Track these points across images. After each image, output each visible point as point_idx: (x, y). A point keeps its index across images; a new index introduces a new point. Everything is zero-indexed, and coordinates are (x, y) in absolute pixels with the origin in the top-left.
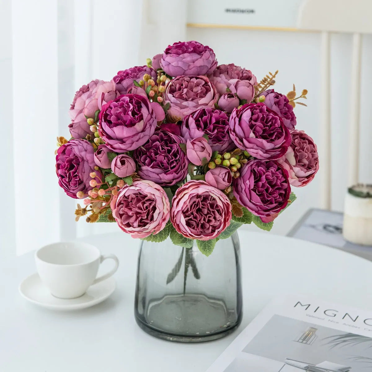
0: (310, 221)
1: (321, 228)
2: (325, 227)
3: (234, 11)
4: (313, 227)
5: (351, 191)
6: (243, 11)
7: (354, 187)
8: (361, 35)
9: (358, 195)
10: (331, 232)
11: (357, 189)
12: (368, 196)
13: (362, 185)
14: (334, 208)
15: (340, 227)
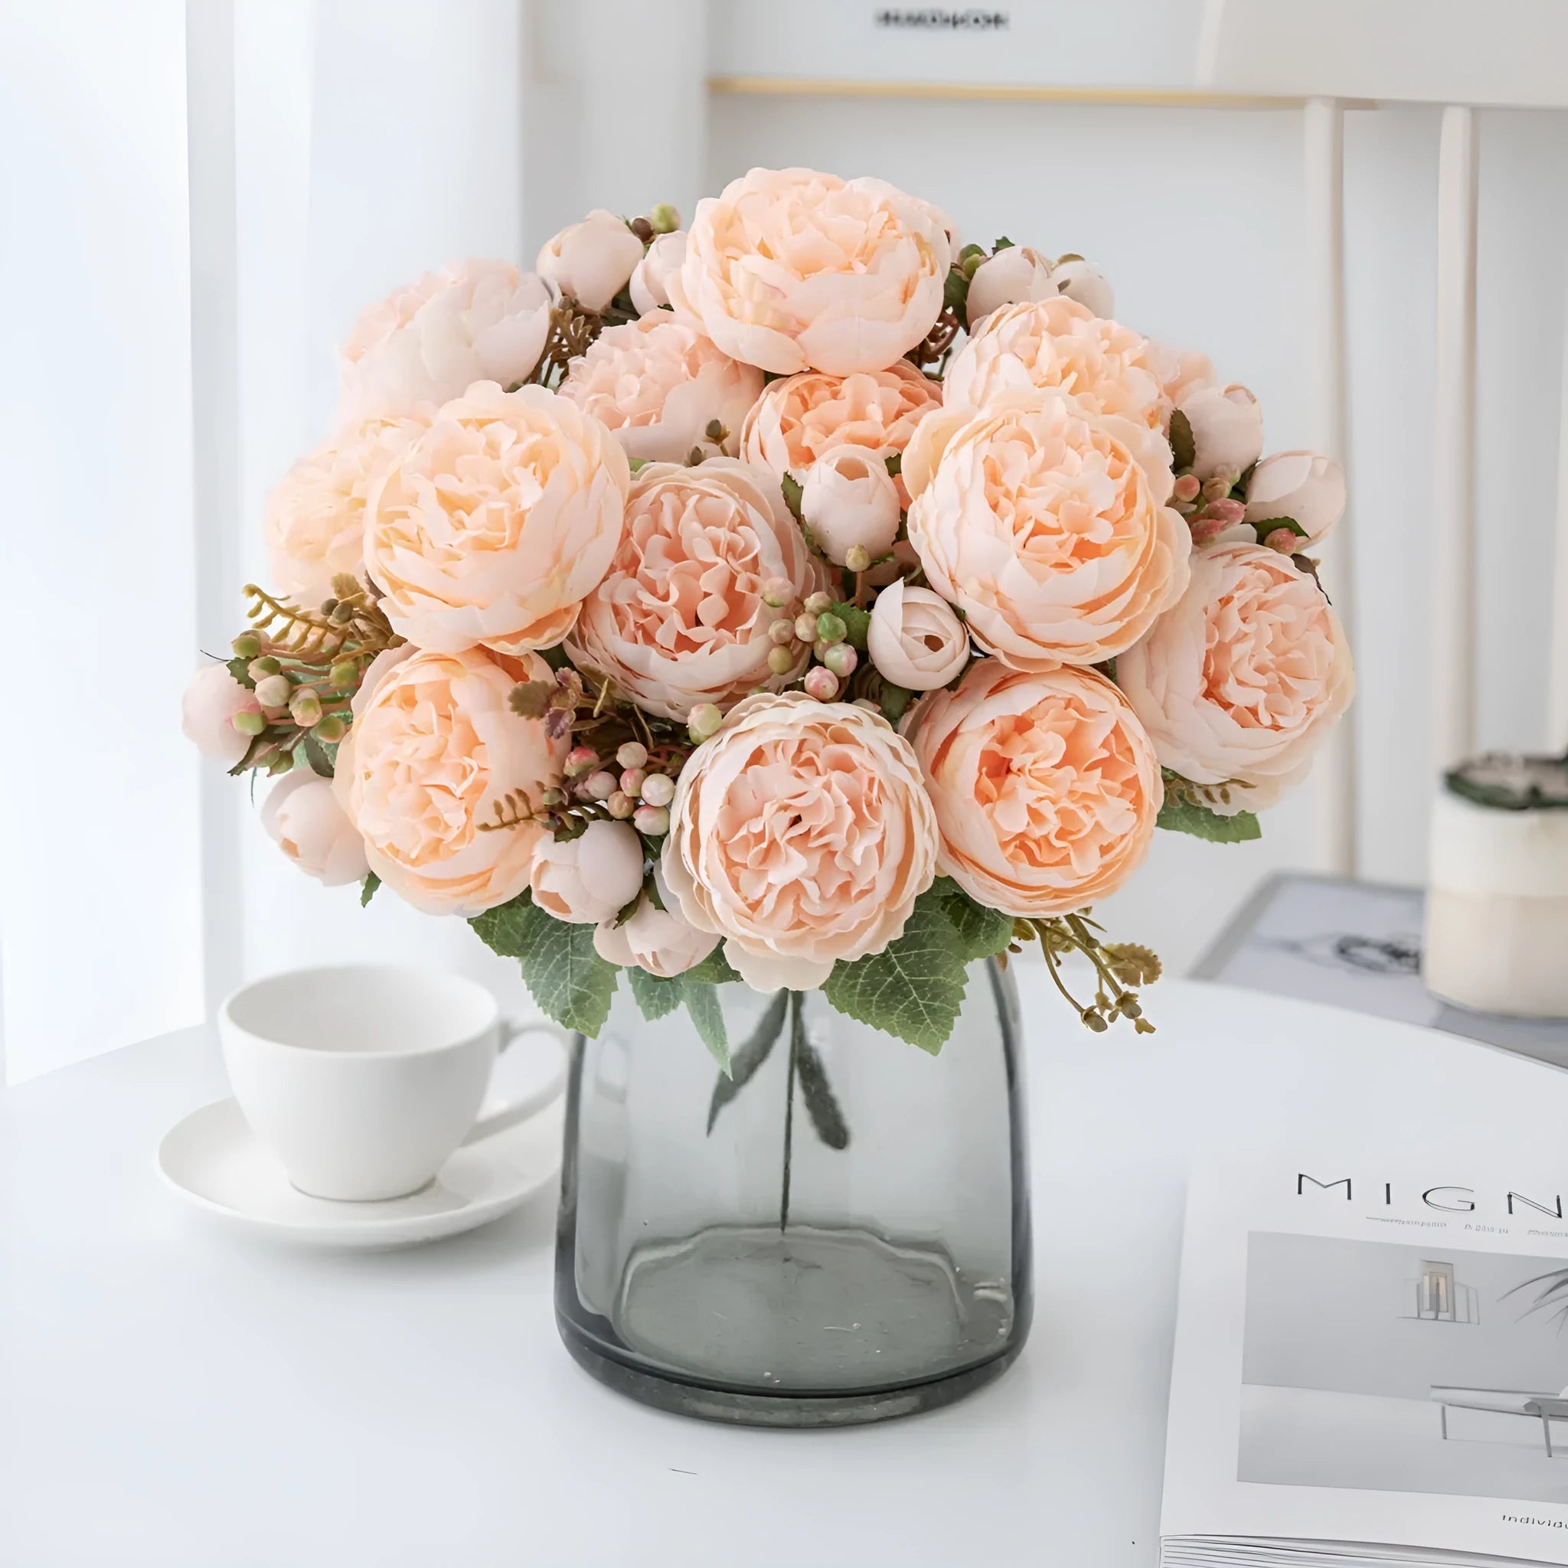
0: (1278, 922)
1: (1326, 951)
2: (1345, 949)
3: (917, 20)
4: (1293, 947)
5: (1458, 783)
6: (955, 22)
7: (1467, 766)
8: (1476, 111)
9: (1492, 799)
10: (1372, 967)
11: (1484, 778)
12: (1535, 801)
13: (1507, 761)
14: (1374, 866)
15: (1409, 945)
